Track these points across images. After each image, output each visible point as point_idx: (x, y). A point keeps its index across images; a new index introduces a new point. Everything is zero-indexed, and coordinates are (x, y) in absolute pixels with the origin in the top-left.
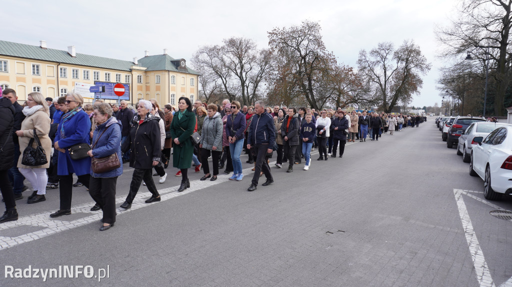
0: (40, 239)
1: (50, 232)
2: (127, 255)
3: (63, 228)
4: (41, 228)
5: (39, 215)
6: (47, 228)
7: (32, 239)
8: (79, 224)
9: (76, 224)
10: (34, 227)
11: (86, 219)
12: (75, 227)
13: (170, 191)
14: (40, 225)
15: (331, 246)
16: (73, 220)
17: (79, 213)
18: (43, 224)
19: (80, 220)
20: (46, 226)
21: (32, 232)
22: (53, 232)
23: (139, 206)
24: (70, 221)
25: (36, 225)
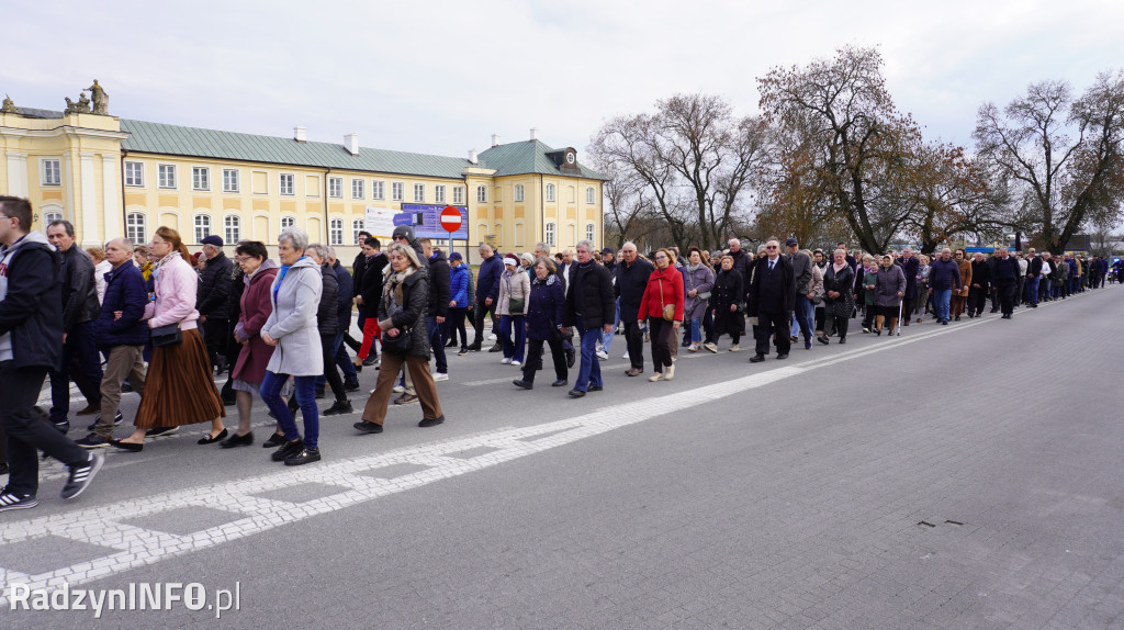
0: (343, 509)
1: (360, 498)
2: (505, 546)
3: (381, 492)
4: (341, 490)
5: (333, 466)
6: (351, 489)
7: (330, 509)
8: (405, 484)
9: (402, 485)
10: (327, 487)
11: (418, 477)
12: (401, 490)
13: (568, 426)
14: (338, 483)
15: (933, 553)
16: (394, 477)
17: (402, 464)
18: (343, 481)
19: (407, 478)
20: (349, 485)
21: (327, 495)
22: (363, 498)
23: (513, 454)
24: (389, 478)
25: (332, 483)
